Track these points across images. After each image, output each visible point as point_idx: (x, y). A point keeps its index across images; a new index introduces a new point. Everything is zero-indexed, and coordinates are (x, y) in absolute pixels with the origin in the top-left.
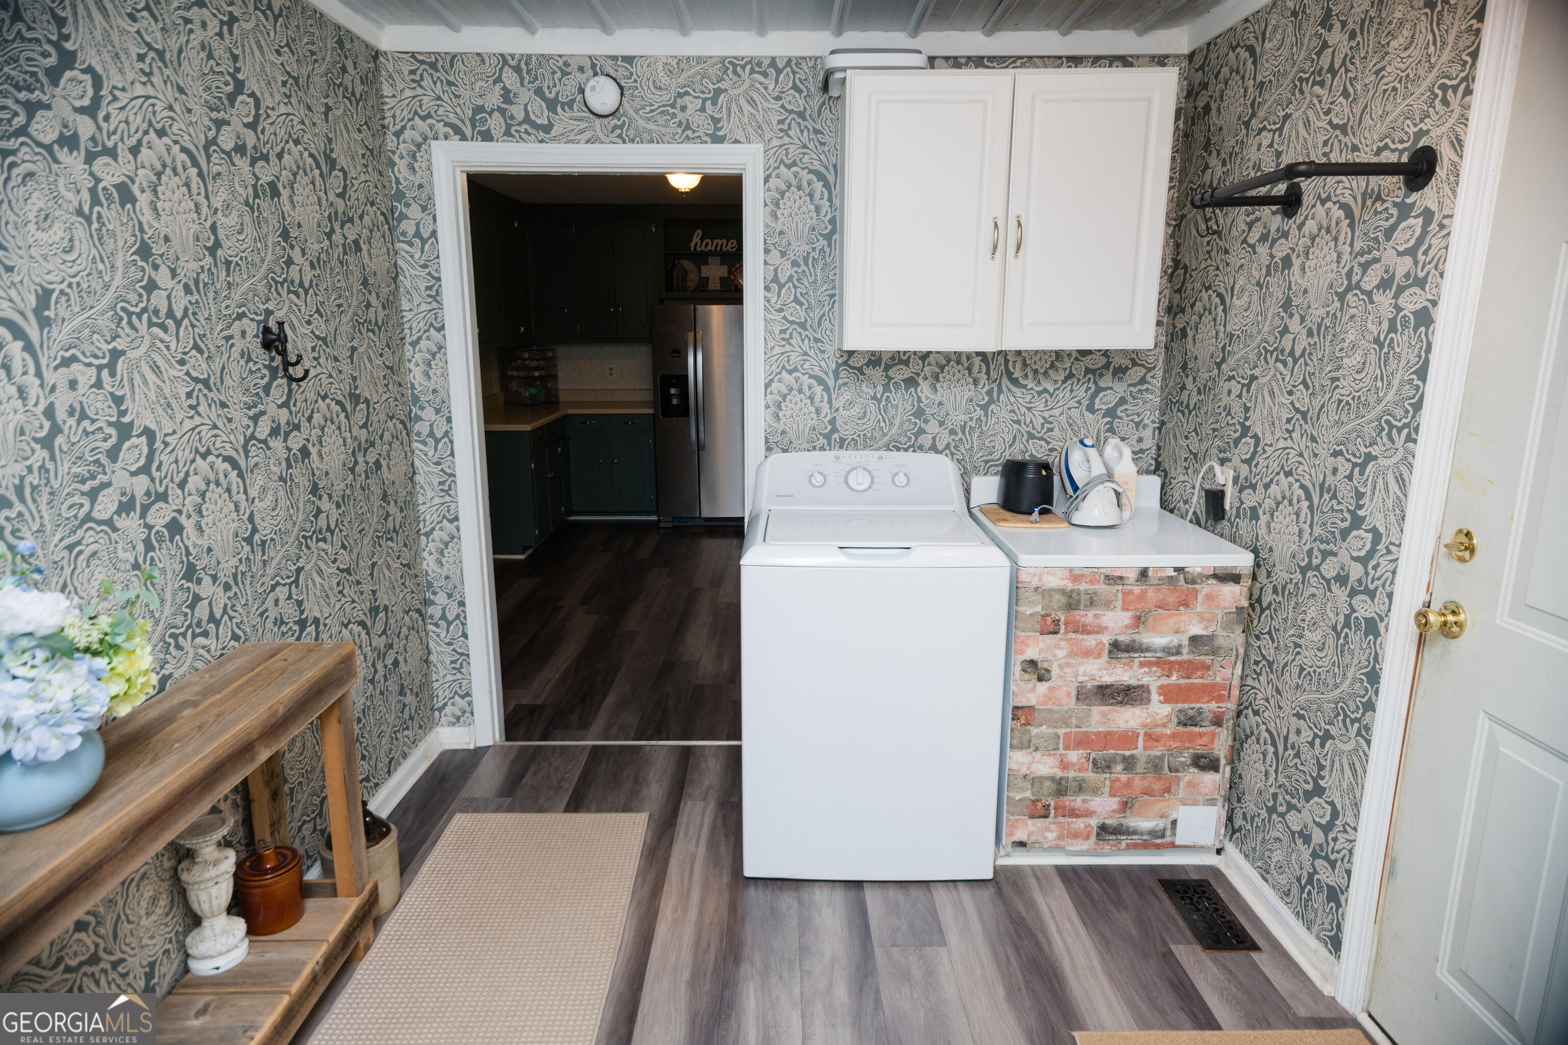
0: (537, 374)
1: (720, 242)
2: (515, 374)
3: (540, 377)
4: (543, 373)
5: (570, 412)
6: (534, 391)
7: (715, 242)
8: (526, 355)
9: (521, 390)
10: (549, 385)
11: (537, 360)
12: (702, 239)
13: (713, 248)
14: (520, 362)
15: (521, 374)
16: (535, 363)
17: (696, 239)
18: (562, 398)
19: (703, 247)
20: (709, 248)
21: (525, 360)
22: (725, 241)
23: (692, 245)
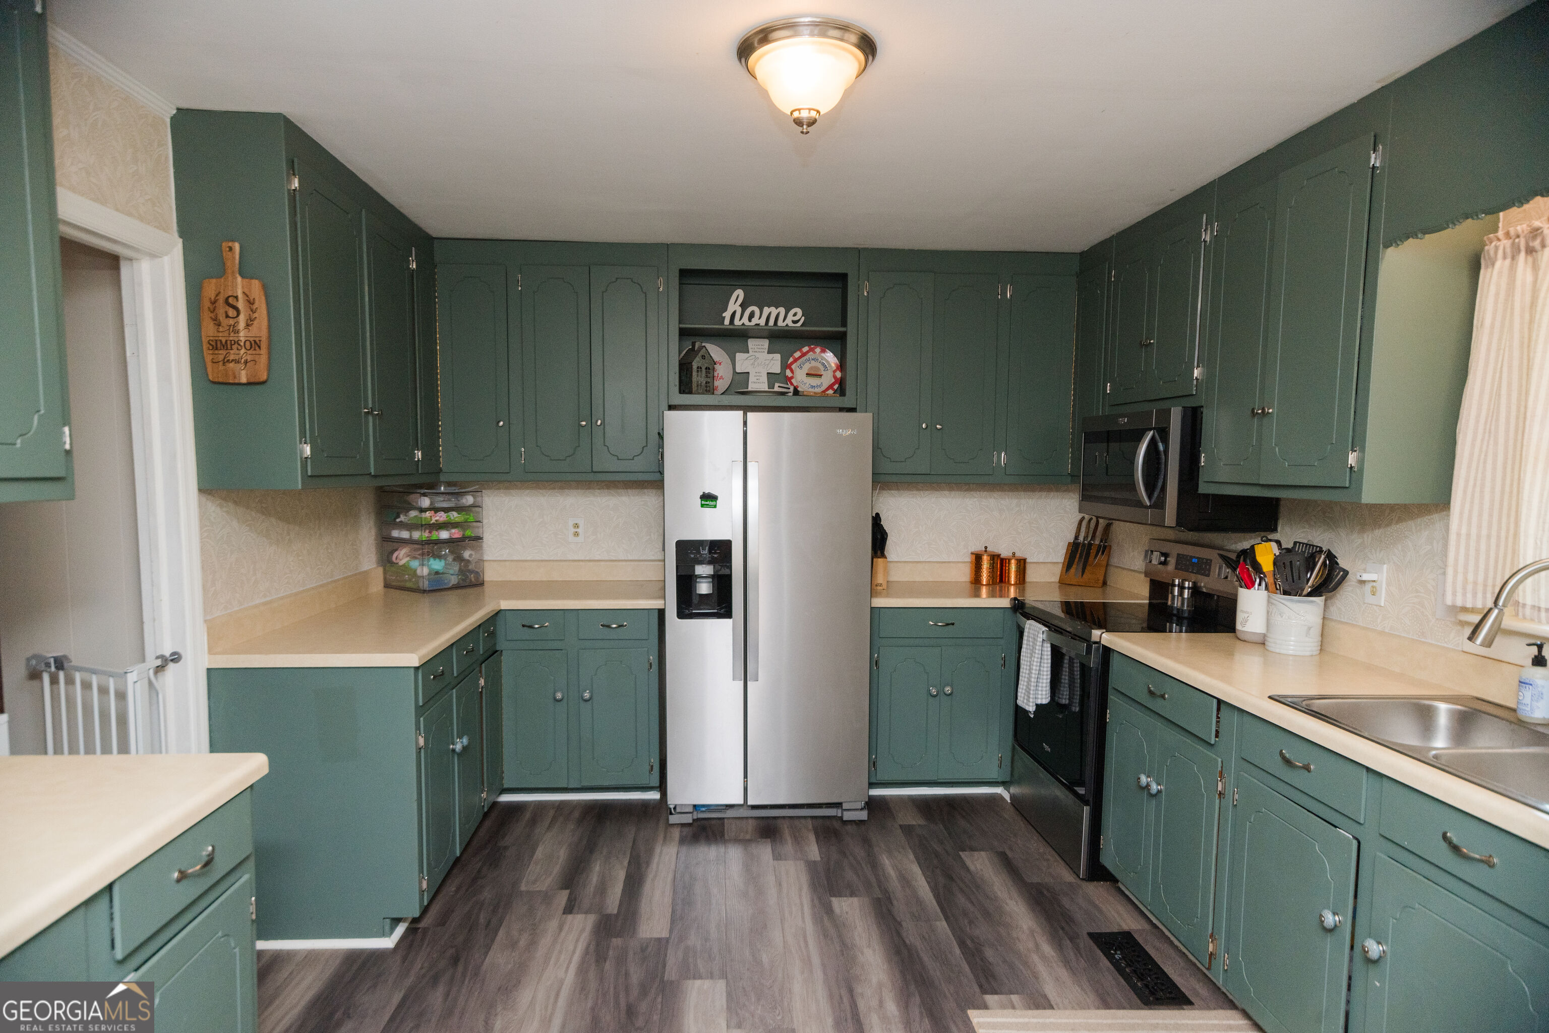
0: (444, 535)
1: (774, 311)
2: (405, 534)
3: (450, 542)
4: (456, 533)
5: (505, 605)
6: (437, 565)
7: (766, 310)
8: (425, 502)
9: (415, 564)
10: (466, 554)
11: (446, 510)
12: (744, 306)
13: (762, 322)
14: (413, 513)
15: (416, 535)
16: (441, 517)
17: (734, 306)
18: (490, 575)
19: (745, 320)
20: (755, 321)
21: (422, 510)
22: (782, 310)
23: (727, 315)
